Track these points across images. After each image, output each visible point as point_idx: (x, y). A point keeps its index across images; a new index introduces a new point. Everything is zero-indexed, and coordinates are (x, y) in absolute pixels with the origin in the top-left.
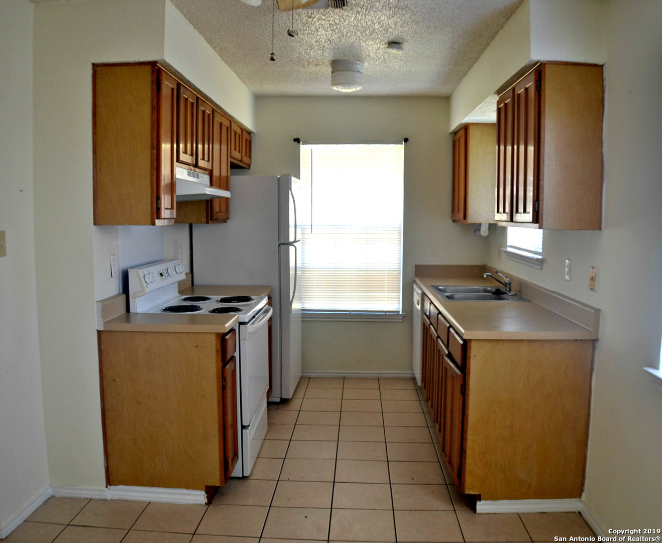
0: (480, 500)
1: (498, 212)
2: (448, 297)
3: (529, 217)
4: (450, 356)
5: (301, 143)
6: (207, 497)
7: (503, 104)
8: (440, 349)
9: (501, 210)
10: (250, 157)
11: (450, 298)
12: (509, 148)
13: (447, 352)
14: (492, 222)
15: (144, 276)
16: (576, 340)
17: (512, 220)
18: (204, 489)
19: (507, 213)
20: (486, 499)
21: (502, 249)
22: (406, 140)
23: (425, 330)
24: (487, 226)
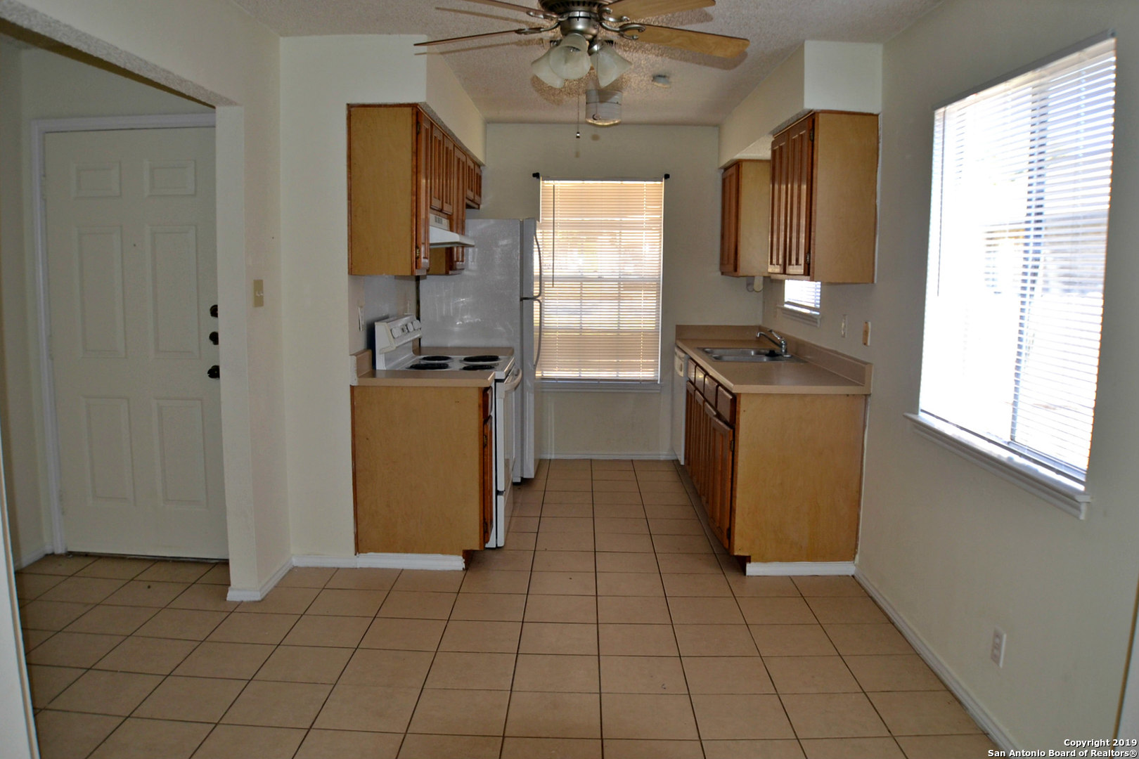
0: (750, 562)
1: (771, 263)
2: (716, 358)
3: (800, 270)
4: (719, 416)
5: (541, 178)
6: (465, 562)
7: (777, 147)
8: (707, 413)
9: (774, 261)
10: (480, 196)
11: (718, 359)
12: (784, 187)
13: (715, 413)
14: (766, 275)
15: (391, 330)
16: (848, 395)
17: (784, 272)
18: (462, 554)
19: (780, 265)
20: (756, 561)
21: (778, 306)
22: (667, 176)
23: (690, 397)
24: (762, 279)
